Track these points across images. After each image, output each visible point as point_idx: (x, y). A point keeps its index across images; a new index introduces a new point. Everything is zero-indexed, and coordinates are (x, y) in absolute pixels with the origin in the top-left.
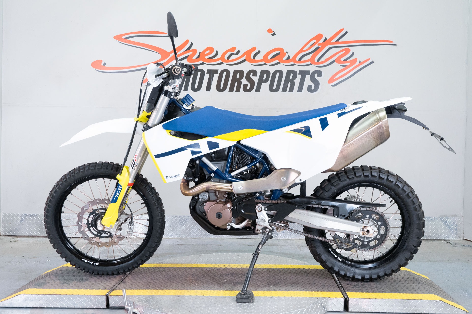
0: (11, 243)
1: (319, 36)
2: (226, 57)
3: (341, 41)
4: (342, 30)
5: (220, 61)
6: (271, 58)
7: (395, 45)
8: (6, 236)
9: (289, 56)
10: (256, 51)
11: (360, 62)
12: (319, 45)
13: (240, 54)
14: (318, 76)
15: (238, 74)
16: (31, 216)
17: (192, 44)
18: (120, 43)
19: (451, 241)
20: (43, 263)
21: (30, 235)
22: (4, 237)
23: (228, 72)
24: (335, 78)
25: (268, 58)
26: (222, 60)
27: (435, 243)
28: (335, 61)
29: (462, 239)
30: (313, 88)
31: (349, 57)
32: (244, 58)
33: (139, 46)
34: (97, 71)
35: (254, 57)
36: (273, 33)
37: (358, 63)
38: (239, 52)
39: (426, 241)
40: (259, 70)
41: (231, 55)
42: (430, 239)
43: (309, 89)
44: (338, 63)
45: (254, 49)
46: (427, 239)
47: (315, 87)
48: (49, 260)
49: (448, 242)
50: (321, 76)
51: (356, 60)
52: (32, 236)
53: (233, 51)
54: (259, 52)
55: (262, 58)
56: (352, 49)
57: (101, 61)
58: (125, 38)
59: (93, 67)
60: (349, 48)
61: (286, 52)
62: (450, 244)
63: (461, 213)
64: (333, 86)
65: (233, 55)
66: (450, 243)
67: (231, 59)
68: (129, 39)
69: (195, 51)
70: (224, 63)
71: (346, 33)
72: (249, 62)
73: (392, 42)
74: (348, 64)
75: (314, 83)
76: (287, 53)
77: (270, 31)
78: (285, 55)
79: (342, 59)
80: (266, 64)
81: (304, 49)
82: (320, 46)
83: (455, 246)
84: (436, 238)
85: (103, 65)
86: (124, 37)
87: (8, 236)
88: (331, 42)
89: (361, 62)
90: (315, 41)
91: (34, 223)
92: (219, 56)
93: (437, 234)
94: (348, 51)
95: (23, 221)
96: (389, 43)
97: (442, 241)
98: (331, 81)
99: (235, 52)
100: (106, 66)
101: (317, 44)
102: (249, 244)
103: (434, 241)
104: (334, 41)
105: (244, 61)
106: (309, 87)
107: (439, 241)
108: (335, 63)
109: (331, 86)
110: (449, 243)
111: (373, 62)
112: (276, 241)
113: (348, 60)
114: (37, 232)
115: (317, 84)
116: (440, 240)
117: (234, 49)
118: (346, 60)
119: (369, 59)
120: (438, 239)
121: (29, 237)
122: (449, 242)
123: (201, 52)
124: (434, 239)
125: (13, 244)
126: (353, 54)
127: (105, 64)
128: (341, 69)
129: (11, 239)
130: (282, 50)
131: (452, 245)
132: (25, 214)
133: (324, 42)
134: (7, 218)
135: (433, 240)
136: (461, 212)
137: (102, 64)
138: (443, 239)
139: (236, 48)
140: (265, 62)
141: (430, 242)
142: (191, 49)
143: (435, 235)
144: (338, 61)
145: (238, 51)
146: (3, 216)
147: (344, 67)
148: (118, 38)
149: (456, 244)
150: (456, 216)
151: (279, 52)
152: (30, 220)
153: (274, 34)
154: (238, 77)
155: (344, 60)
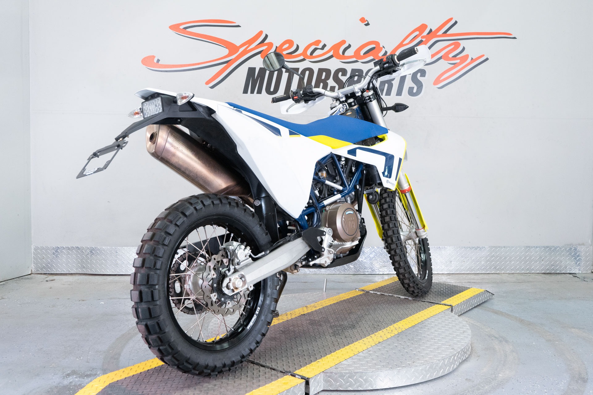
0: (47, 282)
1: (423, 27)
2: (309, 53)
3: (449, 33)
4: (451, 19)
5: (302, 58)
6: (364, 54)
7: (515, 38)
8: (39, 274)
9: (386, 51)
10: (346, 45)
11: (472, 59)
12: (422, 37)
13: (326, 49)
14: (421, 76)
15: (324, 74)
16: (69, 249)
17: (266, 36)
18: (177, 34)
19: (578, 275)
20: (96, 307)
21: (69, 272)
22: (36, 276)
23: (311, 71)
24: (441, 79)
25: (360, 54)
26: (303, 56)
27: (559, 277)
28: (442, 58)
29: (590, 272)
30: (415, 91)
31: (459, 53)
32: (331, 53)
33: (201, 38)
34: (149, 70)
35: (344, 52)
36: (367, 22)
37: (469, 60)
38: (324, 46)
39: (549, 275)
40: (349, 68)
41: (315, 49)
42: (552, 272)
43: (411, 92)
44: (445, 60)
45: (344, 42)
46: (550, 272)
47: (417, 89)
48: (102, 303)
49: (574, 275)
50: (424, 76)
51: (467, 56)
52: (71, 274)
53: (318, 45)
54: (349, 46)
55: (353, 54)
56: (463, 43)
57: (154, 57)
58: (184, 28)
59: (144, 64)
60: (459, 41)
61: (382, 47)
62: (578, 279)
63: (590, 242)
64: (439, 88)
65: (318, 50)
66: (578, 277)
67: (314, 54)
68: (188, 30)
69: (270, 45)
70: (306, 60)
71: (456, 22)
72: (337, 58)
73: (510, 34)
74: (458, 61)
75: (416, 85)
76: (384, 47)
77: (362, 20)
78: (381, 49)
79: (451, 56)
80: (358, 62)
81: (404, 43)
82: (424, 40)
83: (584, 281)
84: (560, 271)
85: (157, 62)
86: (182, 27)
87: (41, 274)
88: (438, 34)
89: (474, 58)
90: (417, 33)
91: (73, 257)
92: (300, 51)
93: (561, 267)
94: (458, 45)
95: (59, 255)
96: (507, 36)
97: (568, 275)
98: (437, 82)
99: (320, 46)
100: (160, 63)
101: (420, 37)
102: (340, 281)
103: (558, 275)
104: (440, 33)
105: (331, 57)
106: (411, 90)
107: (563, 275)
108: (442, 60)
109: (437, 88)
110: (576, 277)
111: (487, 59)
112: (370, 277)
113: (457, 57)
114: (77, 269)
115: (420, 85)
116: (564, 273)
117: (318, 42)
118: (455, 56)
119: (483, 56)
120: (562, 272)
121: (68, 275)
122: (576, 275)
123: (278, 46)
124: (558, 272)
125: (50, 284)
126: (464, 49)
127: (158, 60)
128: (449, 68)
129: (46, 278)
130: (377, 43)
131: (580, 279)
132: (62, 246)
133: (428, 34)
134: (39, 252)
135: (556, 273)
136: (590, 240)
137: (155, 61)
138: (568, 272)
139: (322, 41)
140: (356, 59)
141: (553, 276)
142: (266, 42)
143: (558, 268)
144: (445, 57)
145: (323, 44)
146: (35, 249)
147: (453, 65)
148: (175, 28)
149: (584, 278)
150: (583, 244)
151: (373, 46)
152: (68, 254)
153: (368, 24)
154: (323, 77)
155: (453, 57)
